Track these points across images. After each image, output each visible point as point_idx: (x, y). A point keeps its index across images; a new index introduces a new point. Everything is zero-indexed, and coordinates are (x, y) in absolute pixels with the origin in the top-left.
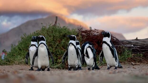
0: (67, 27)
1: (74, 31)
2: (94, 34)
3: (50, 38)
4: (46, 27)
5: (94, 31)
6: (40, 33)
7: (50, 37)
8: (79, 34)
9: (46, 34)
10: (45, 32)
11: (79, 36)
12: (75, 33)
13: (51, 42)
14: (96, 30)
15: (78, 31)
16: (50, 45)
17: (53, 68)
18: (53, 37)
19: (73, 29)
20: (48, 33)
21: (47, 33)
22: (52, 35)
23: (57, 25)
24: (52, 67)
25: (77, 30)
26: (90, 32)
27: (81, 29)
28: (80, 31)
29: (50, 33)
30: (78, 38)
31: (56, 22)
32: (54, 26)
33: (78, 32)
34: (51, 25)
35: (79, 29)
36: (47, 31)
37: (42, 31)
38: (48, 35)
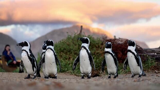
0: (92, 36)
1: (99, 39)
2: (118, 43)
4: (72, 36)
5: (118, 40)
6: (65, 42)
7: (75, 46)
8: (103, 43)
9: (71, 43)
10: (71, 41)
11: (104, 44)
12: (100, 42)
13: (76, 51)
14: (120, 38)
15: (103, 39)
17: (78, 76)
18: (78, 46)
19: (98, 38)
20: (73, 42)
21: (72, 42)
22: (77, 44)
23: (82, 33)
24: (77, 75)
25: (101, 39)
26: (114, 40)
27: (105, 38)
28: (104, 39)
29: (75, 42)
30: (102, 46)
31: (81, 31)
32: (80, 35)
33: (103, 41)
34: (76, 34)
35: (103, 37)
36: (73, 40)
37: (68, 40)
38: (74, 44)
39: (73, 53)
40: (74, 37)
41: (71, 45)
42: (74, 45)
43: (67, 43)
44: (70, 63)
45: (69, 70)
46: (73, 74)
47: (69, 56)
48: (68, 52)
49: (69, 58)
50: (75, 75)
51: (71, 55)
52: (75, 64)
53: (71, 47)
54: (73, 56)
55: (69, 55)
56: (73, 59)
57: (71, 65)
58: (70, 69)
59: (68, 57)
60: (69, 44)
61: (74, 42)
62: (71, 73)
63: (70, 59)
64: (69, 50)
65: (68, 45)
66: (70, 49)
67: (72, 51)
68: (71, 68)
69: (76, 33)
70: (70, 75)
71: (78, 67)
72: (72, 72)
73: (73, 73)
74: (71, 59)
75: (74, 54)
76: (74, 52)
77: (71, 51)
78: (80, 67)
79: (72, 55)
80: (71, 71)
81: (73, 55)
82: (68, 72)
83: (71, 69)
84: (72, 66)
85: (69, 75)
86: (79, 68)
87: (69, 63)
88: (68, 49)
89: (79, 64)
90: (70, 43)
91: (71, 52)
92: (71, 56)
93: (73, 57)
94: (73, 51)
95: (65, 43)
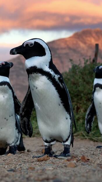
3: (89, 87)
4: (80, 66)
6: (69, 77)
9: (80, 80)
10: (79, 76)
13: (90, 94)
16: (89, 99)
17: (97, 141)
20: (83, 78)
21: (81, 78)
24: (94, 139)
29: (87, 78)
31: (96, 55)
32: (94, 63)
34: (88, 63)
36: (82, 73)
37: (72, 74)
38: (84, 81)
39: (83, 98)
40: (85, 67)
41: (80, 83)
42: (85, 83)
43: (72, 80)
44: (80, 118)
45: (78, 131)
46: (86, 138)
47: (76, 105)
48: (74, 98)
49: (78, 108)
50: (91, 139)
51: (80, 102)
52: (89, 121)
53: (80, 88)
54: (85, 104)
55: (77, 102)
56: (85, 111)
57: (81, 121)
58: (80, 130)
59: (76, 107)
60: (76, 82)
61: (85, 77)
62: (84, 136)
63: (79, 110)
64: (76, 94)
65: (74, 84)
66: (78, 91)
67: (82, 95)
68: (82, 126)
69: (87, 61)
70: (82, 139)
71: (96, 125)
72: (84, 134)
73: (87, 136)
74: (82, 110)
75: (87, 100)
76: (85, 96)
77: (80, 95)
78: (98, 123)
79: (83, 102)
80: (83, 132)
81: (85, 102)
82: (77, 135)
83: (81, 128)
84: (83, 123)
85: (79, 139)
86: (97, 127)
87: (78, 117)
88: (74, 91)
89: (96, 119)
90: (77, 80)
91: (79, 97)
92: (81, 104)
93: (85, 106)
94: (84, 94)
95: (69, 79)
